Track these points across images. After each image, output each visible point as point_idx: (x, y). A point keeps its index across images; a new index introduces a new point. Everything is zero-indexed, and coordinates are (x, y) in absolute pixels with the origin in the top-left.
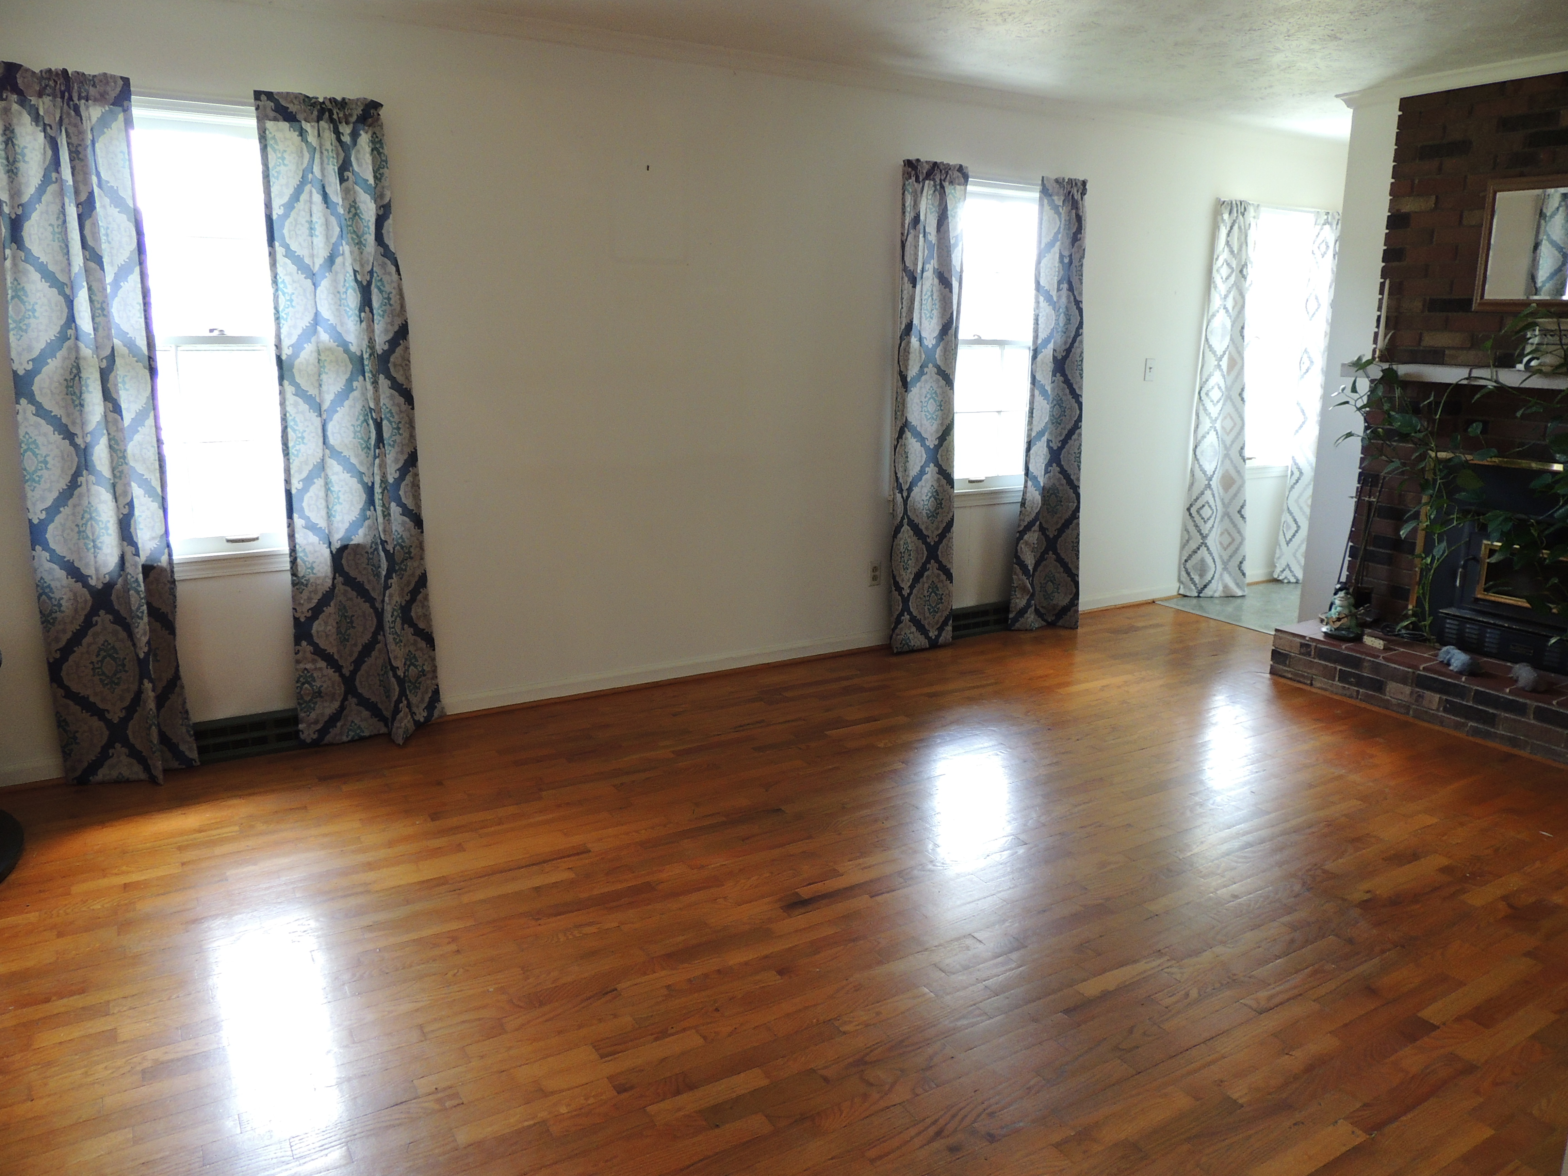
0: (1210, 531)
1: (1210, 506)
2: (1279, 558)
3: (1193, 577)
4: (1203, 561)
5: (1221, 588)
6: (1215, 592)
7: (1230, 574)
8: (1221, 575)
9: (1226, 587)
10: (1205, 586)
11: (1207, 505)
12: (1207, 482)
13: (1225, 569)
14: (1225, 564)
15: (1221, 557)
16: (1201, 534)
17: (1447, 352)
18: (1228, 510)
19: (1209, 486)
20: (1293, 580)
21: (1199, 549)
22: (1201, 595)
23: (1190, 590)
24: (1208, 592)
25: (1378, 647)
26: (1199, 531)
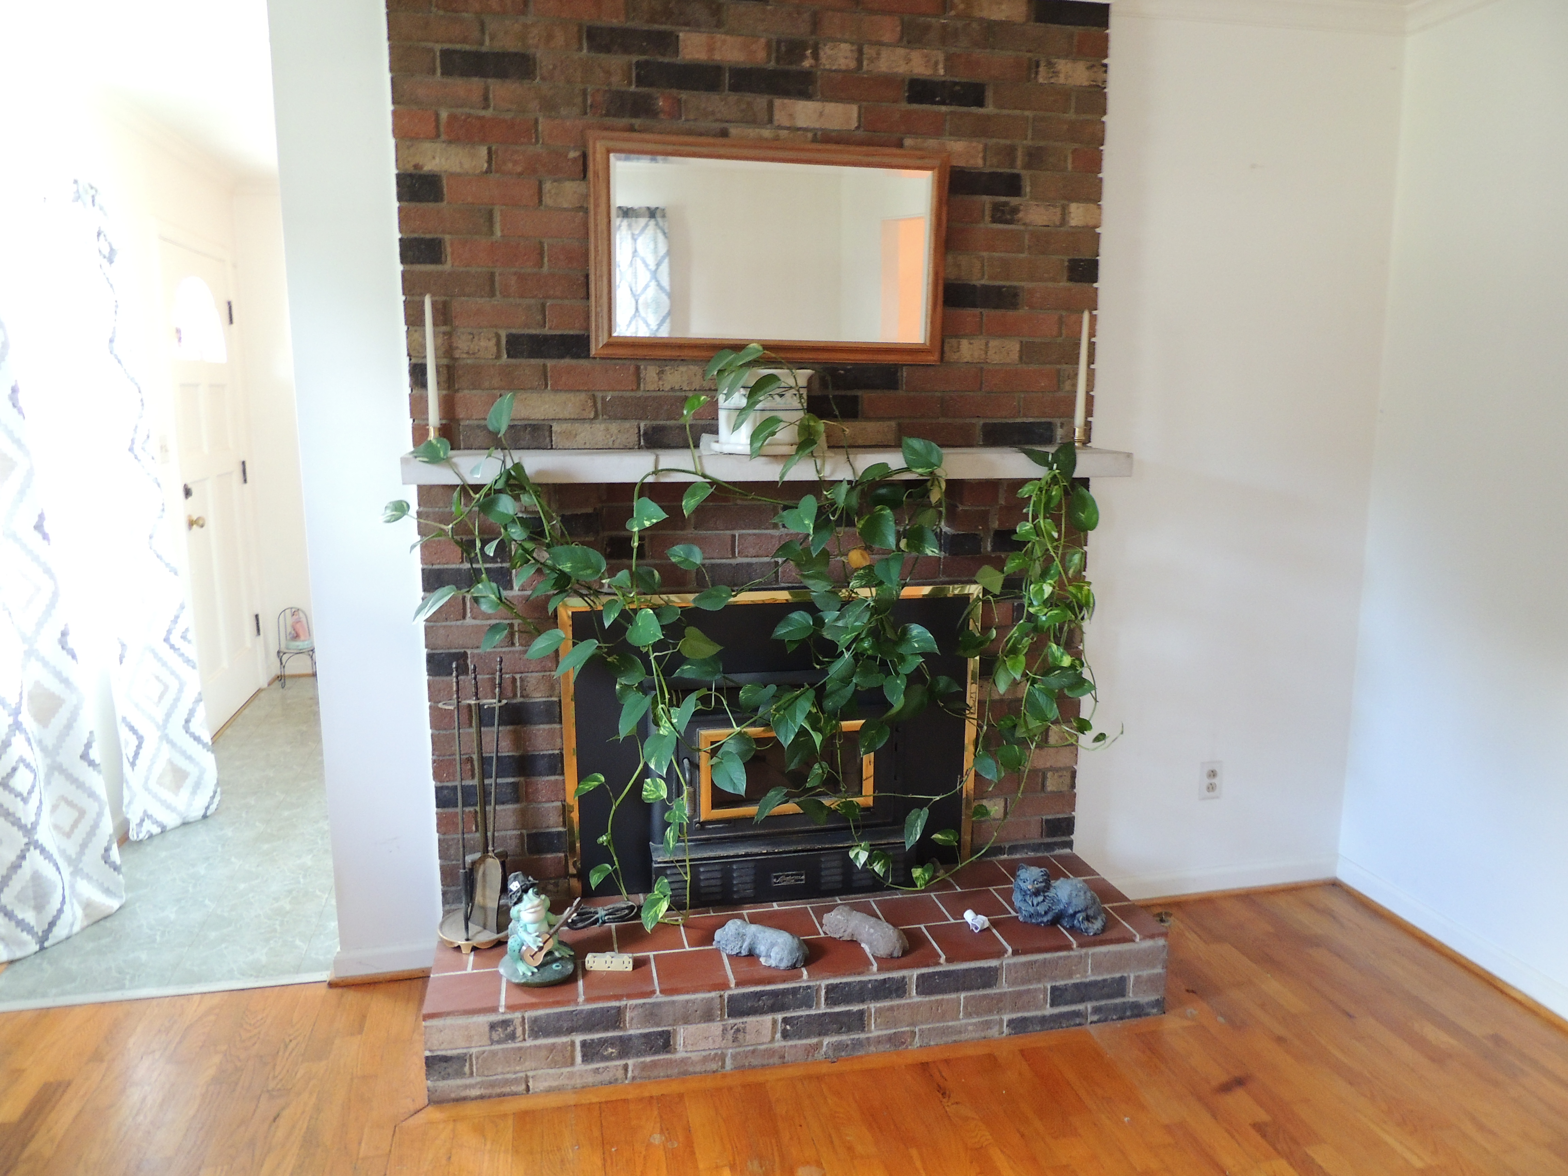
0: (38, 815)
1: (28, 766)
2: (130, 803)
3: (20, 917)
4: (36, 877)
5: (79, 913)
6: (72, 925)
7: (88, 877)
8: (72, 887)
9: (87, 906)
10: (52, 924)
11: (21, 765)
12: (11, 720)
13: (77, 872)
14: (75, 863)
15: (63, 852)
16: (22, 827)
17: (556, 428)
18: (59, 759)
19: (17, 726)
20: (156, 830)
21: (22, 857)
22: (46, 944)
23: (22, 944)
24: (60, 932)
25: (621, 968)
26: (17, 823)
